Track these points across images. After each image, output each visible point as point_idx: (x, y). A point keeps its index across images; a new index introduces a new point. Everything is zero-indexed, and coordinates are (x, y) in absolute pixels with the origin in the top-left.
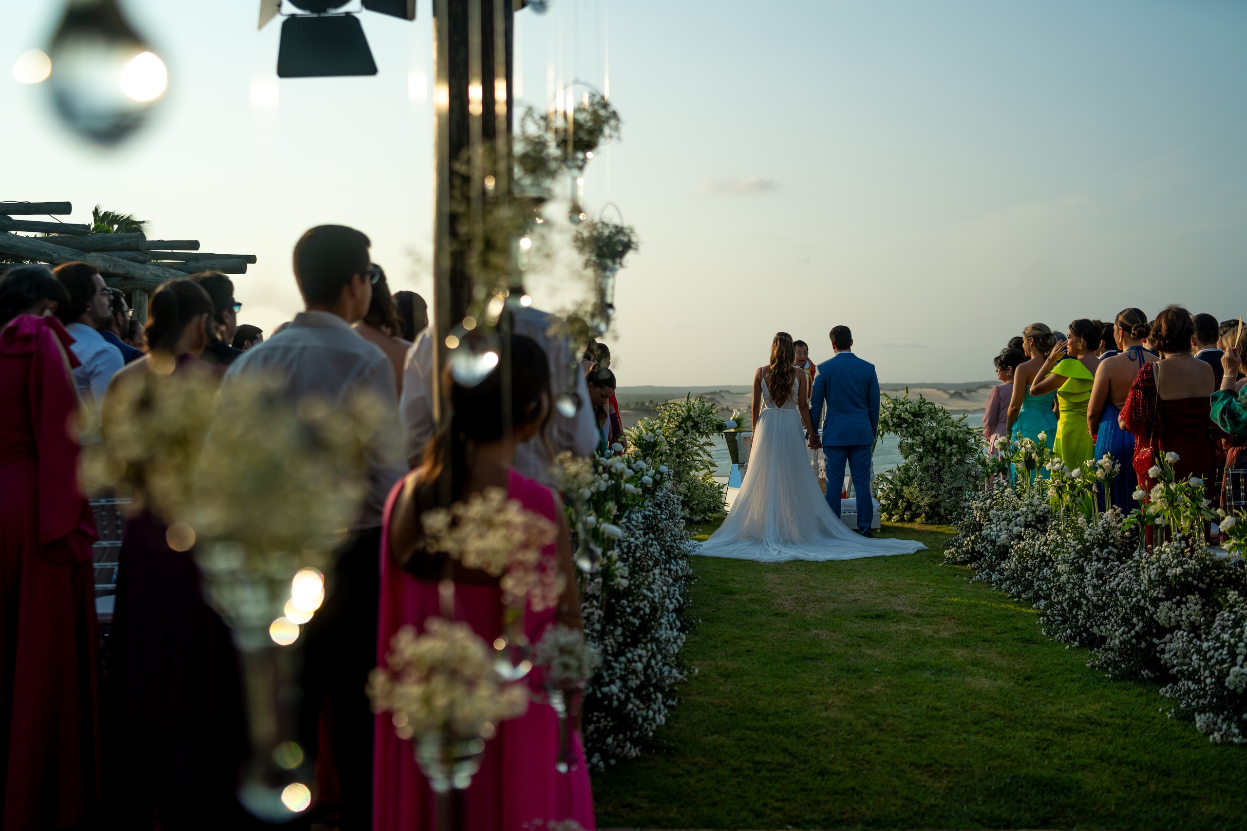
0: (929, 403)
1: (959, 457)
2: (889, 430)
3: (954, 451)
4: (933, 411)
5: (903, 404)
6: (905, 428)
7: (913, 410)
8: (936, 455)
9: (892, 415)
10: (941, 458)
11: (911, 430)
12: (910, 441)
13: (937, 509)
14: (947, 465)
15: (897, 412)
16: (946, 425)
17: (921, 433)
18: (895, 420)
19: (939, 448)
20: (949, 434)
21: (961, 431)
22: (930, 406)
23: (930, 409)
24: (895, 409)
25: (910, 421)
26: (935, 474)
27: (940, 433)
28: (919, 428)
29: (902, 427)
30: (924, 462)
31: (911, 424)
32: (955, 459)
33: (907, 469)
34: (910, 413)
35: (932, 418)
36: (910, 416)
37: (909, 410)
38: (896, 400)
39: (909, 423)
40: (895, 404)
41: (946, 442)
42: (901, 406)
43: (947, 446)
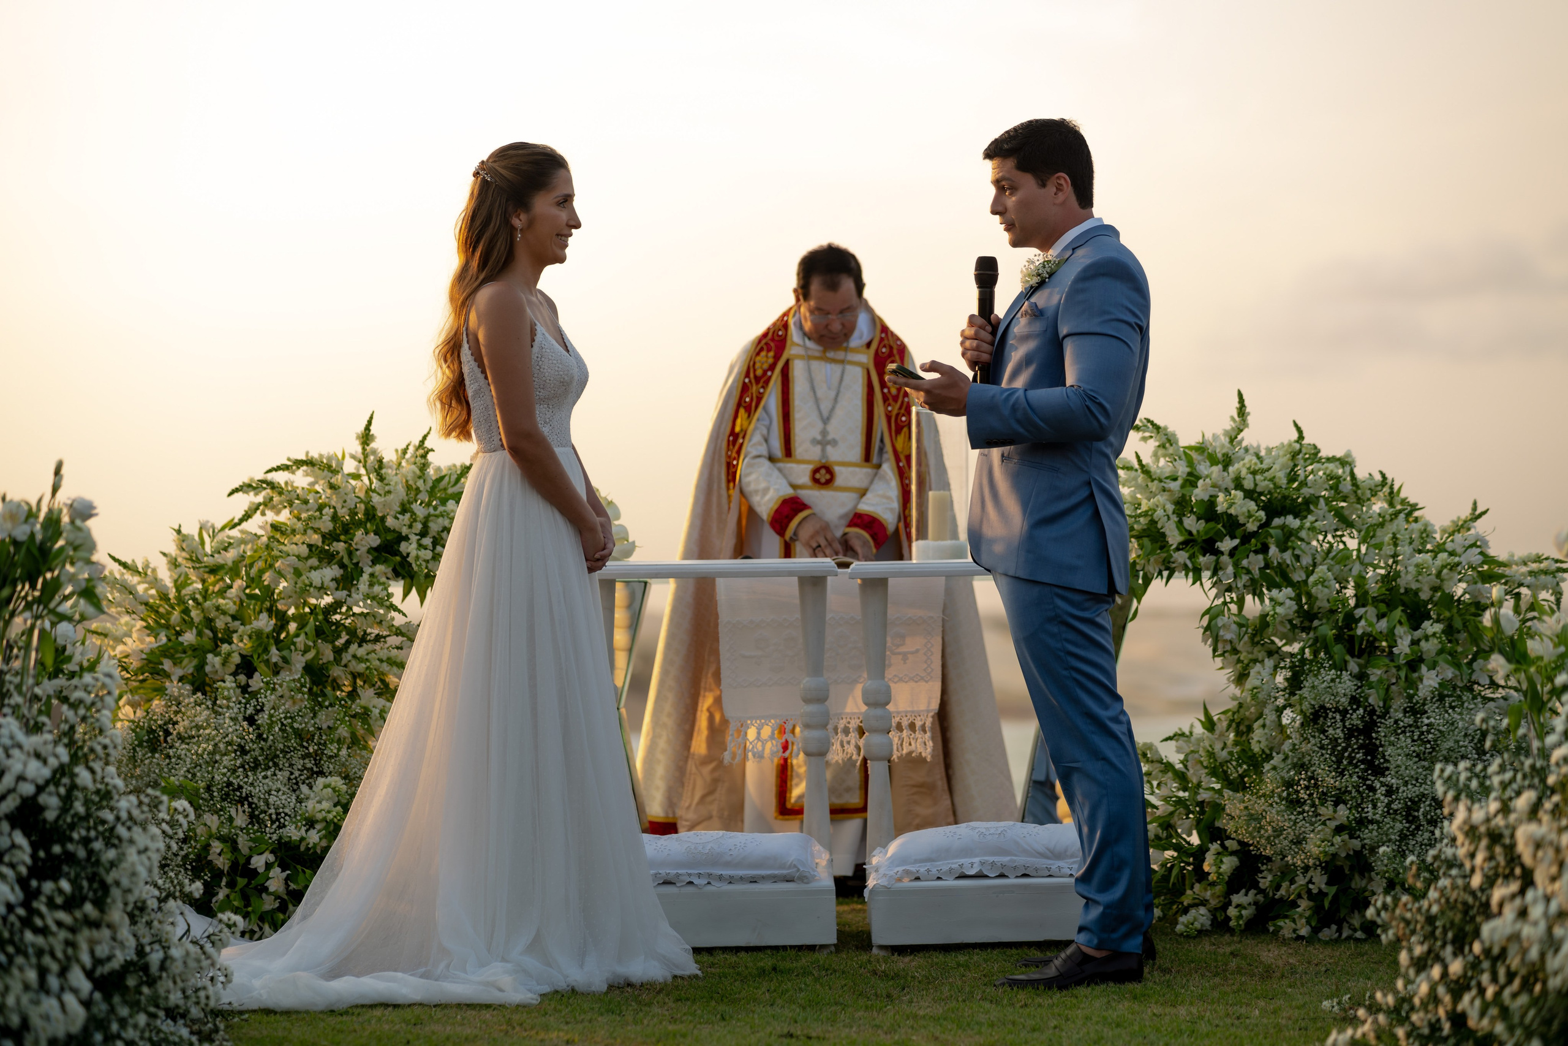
0: (1329, 460)
1: (1449, 673)
2: (1169, 569)
3: (1429, 647)
4: (1346, 486)
5: (1227, 462)
6: (1232, 553)
7: (1264, 485)
8: (1353, 666)
9: (1182, 505)
10: (1376, 674)
11: (1255, 562)
12: (1248, 606)
14: (1398, 704)
15: (1199, 493)
16: (1396, 543)
17: (1298, 576)
18: (1191, 523)
19: (1367, 637)
20: (1408, 582)
21: (1453, 567)
24: (1192, 479)
25: (1252, 527)
26: (1347, 738)
27: (1373, 578)
28: (1287, 556)
29: (1218, 553)
30: (1311, 695)
31: (1252, 543)
32: (1430, 680)
34: (1250, 494)
35: (1345, 522)
36: (1252, 506)
37: (1248, 484)
38: (1201, 449)
39: (1246, 538)
40: (1190, 463)
41: (1398, 613)
42: (1216, 470)
43: (1400, 630)
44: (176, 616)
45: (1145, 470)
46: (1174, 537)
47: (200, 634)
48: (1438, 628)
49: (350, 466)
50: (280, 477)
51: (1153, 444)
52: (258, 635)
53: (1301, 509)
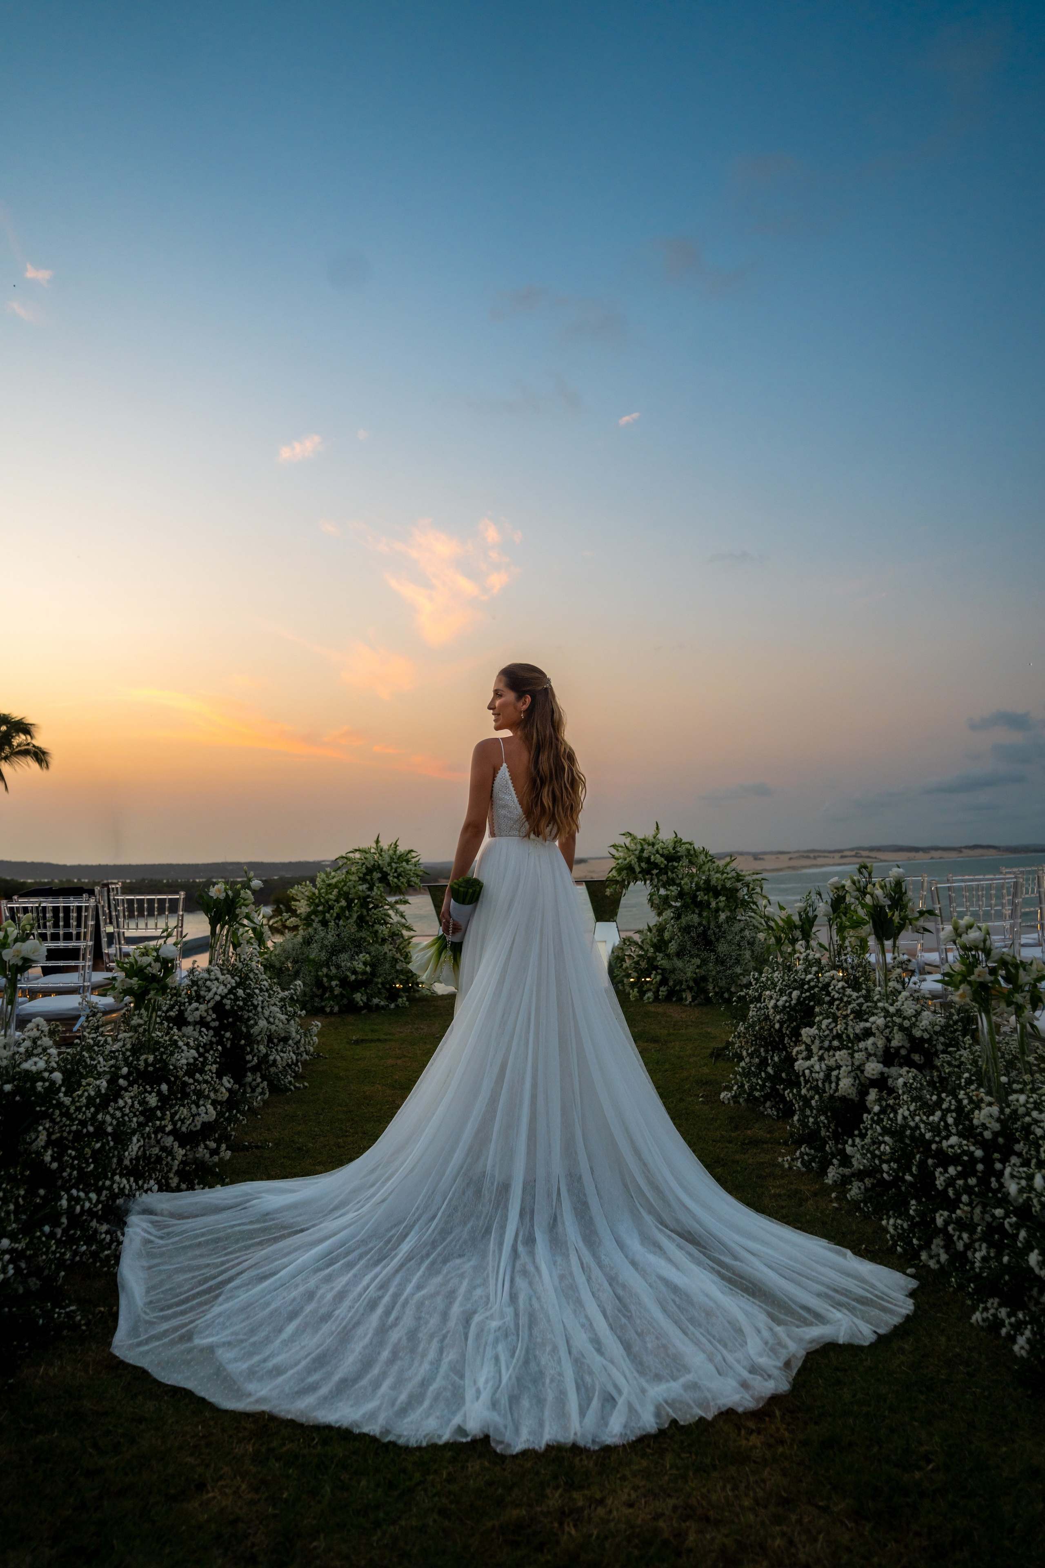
0: (686, 843)
1: (729, 914)
2: (636, 879)
3: (722, 905)
4: (692, 852)
5: (653, 845)
6: (657, 874)
7: (666, 852)
8: (698, 911)
9: (640, 859)
10: (705, 914)
11: (664, 878)
12: (662, 892)
13: (702, 985)
14: (714, 924)
15: (645, 855)
16: (709, 870)
17: (678, 881)
18: (643, 865)
19: (701, 901)
20: (713, 882)
21: (729, 879)
22: (687, 846)
23: (688, 850)
24: (642, 850)
25: (662, 866)
27: (702, 882)
28: (674, 875)
29: (652, 875)
30: (684, 921)
31: (663, 871)
32: (723, 916)
33: (661, 929)
34: (662, 856)
35: (691, 863)
36: (663, 859)
37: (661, 852)
38: (644, 840)
39: (661, 869)
40: (642, 845)
41: (711, 894)
42: (650, 847)
43: (712, 900)
44: (317, 901)
45: (627, 848)
46: (638, 870)
47: (324, 907)
48: (724, 898)
49: (373, 851)
50: (351, 855)
51: (629, 839)
52: (342, 907)
53: (678, 859)
